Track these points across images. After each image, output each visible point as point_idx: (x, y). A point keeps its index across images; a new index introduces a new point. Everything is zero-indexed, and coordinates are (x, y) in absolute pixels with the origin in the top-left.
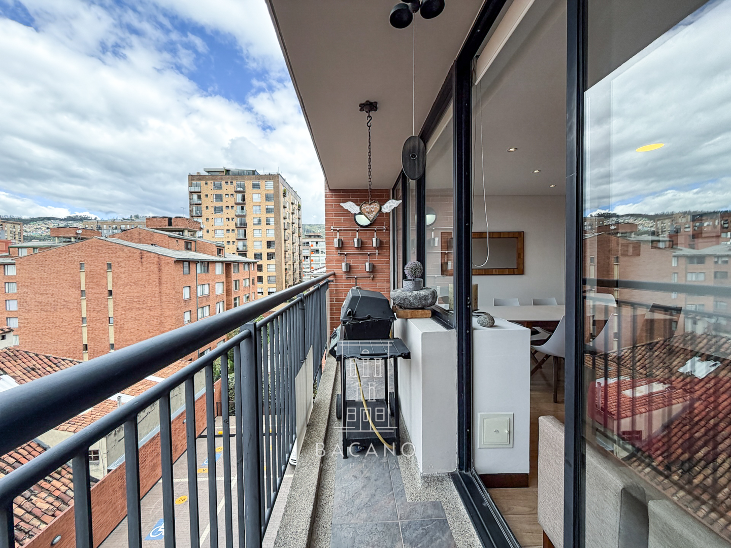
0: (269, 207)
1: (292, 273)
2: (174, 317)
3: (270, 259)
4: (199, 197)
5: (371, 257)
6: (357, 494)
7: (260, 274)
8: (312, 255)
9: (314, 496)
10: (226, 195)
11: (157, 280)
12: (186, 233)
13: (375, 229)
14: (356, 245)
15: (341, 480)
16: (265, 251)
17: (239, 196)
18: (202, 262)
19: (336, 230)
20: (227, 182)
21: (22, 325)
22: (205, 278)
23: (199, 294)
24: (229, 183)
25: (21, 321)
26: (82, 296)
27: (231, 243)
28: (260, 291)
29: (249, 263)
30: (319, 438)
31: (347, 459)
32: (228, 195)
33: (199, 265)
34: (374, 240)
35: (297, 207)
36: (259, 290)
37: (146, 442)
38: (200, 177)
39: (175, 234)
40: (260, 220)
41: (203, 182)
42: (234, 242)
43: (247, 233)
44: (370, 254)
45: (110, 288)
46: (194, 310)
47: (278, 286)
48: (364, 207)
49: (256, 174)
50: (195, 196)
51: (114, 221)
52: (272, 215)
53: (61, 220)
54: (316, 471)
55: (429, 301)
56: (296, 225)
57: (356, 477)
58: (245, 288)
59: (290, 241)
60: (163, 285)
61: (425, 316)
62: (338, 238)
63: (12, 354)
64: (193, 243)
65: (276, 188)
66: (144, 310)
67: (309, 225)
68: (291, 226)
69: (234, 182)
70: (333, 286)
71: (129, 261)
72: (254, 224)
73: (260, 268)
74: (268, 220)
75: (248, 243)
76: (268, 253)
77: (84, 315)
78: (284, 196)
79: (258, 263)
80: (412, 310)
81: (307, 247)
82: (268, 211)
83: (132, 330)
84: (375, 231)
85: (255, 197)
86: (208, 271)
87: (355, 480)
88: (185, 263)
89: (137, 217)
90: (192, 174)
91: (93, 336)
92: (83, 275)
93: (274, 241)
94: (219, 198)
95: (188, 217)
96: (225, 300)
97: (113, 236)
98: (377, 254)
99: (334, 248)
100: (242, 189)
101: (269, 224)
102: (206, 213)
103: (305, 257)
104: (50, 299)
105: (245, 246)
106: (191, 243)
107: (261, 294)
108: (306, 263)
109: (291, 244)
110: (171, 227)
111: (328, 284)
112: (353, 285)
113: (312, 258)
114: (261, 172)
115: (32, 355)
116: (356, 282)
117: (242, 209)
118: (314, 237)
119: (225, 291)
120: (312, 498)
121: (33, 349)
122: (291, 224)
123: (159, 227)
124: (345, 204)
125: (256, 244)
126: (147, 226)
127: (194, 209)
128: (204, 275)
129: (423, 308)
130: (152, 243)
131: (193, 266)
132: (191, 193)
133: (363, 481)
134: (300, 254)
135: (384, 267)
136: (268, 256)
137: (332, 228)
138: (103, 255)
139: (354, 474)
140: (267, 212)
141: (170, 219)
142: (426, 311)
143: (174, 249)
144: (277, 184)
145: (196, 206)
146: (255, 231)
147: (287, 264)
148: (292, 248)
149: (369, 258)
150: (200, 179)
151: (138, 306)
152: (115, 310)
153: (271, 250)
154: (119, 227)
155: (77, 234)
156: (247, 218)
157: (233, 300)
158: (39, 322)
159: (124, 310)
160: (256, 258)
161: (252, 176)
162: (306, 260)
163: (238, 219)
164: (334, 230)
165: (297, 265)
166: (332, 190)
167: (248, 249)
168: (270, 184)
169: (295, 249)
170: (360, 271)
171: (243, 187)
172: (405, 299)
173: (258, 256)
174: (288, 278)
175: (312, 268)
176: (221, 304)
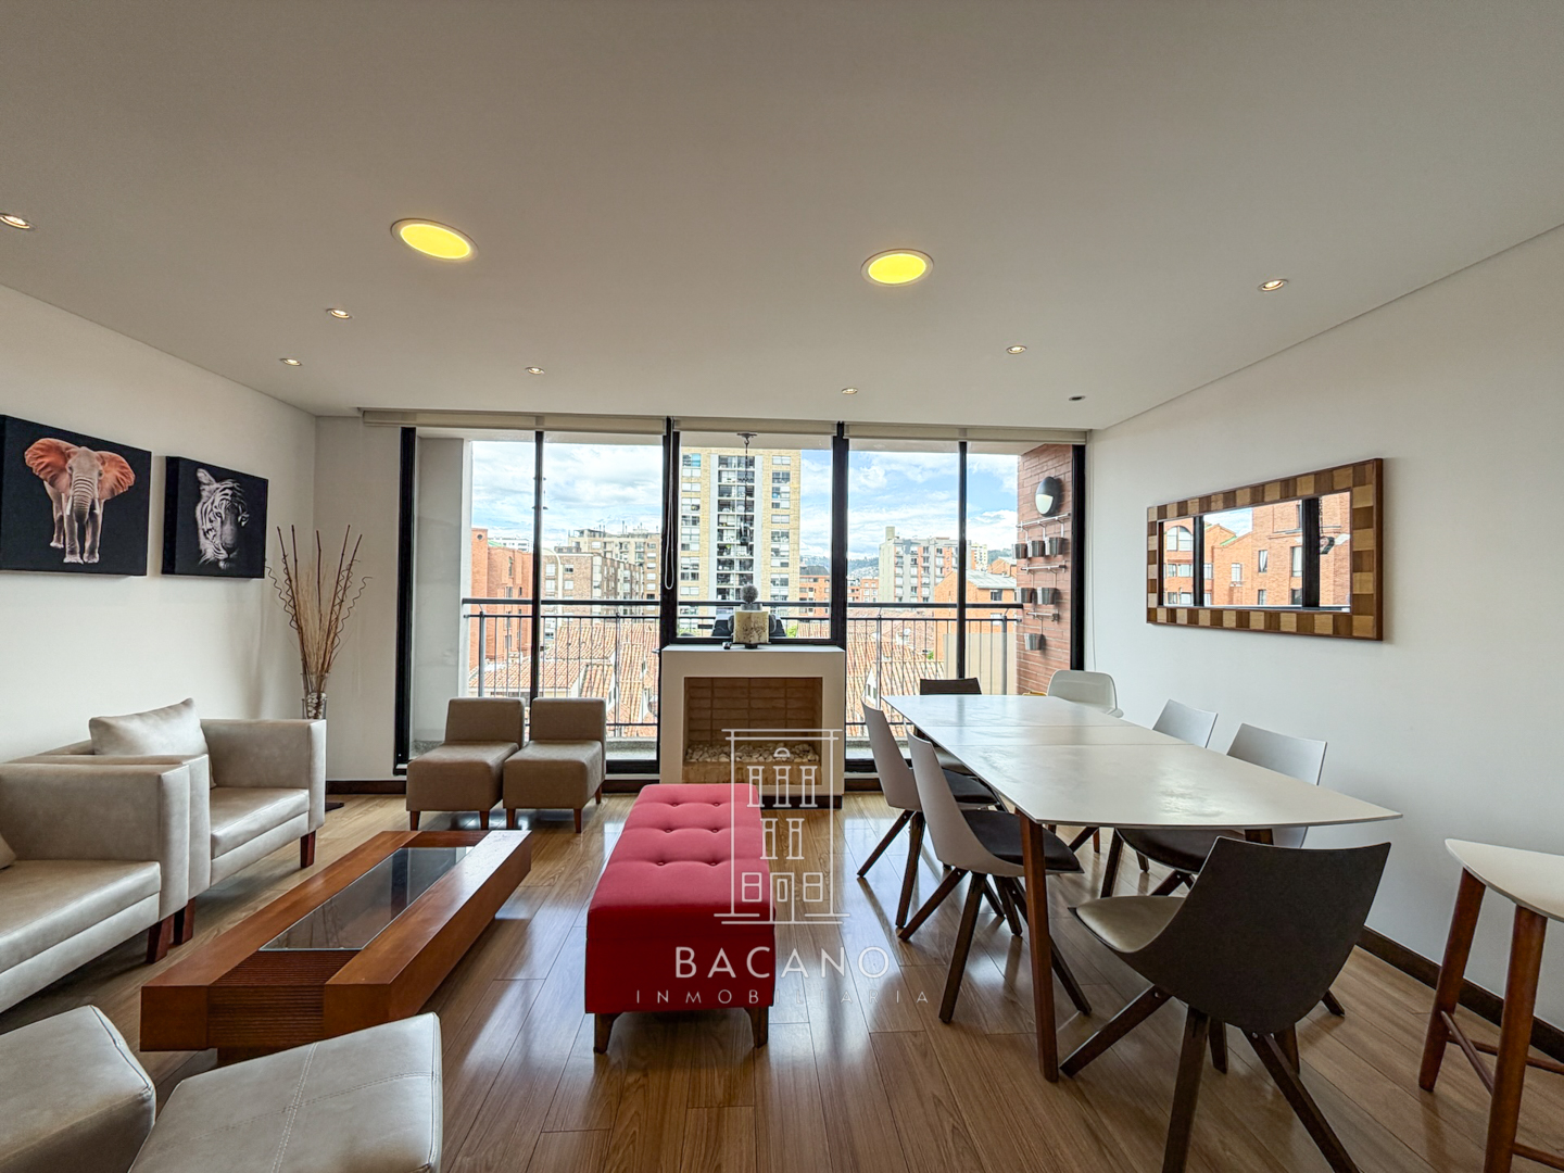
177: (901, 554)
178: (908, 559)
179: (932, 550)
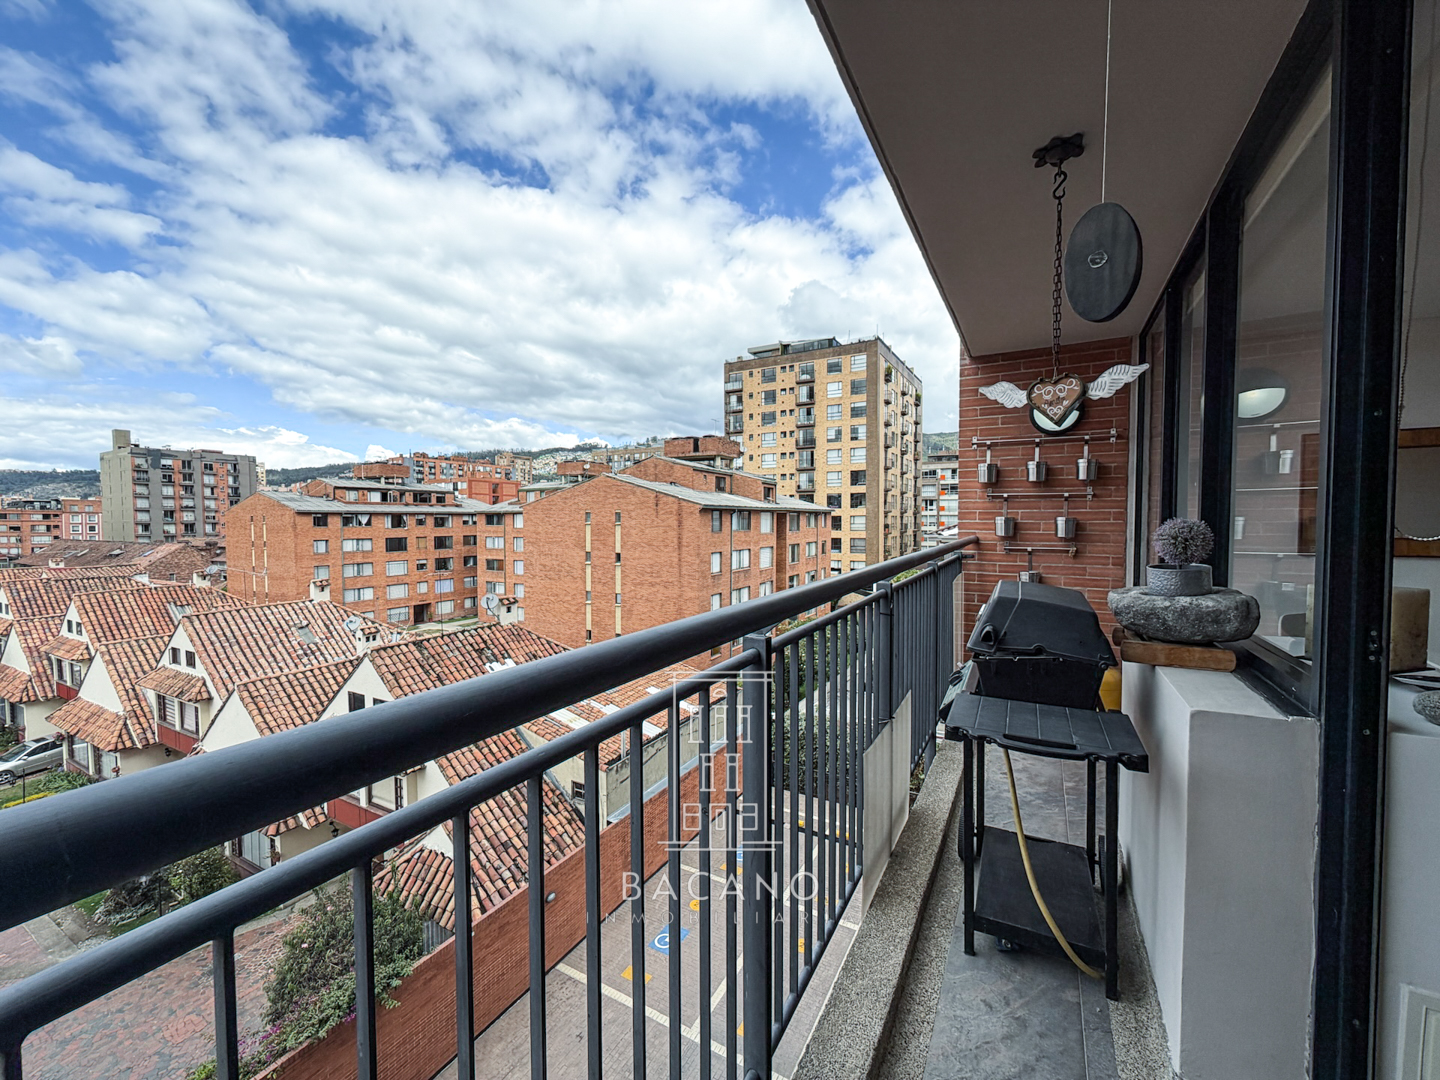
0: (857, 405)
1: (898, 535)
2: (697, 602)
3: (856, 506)
4: (740, 400)
5: (1072, 504)
6: (986, 1047)
7: (835, 534)
8: (941, 498)
9: (887, 1008)
10: (782, 390)
11: (675, 540)
12: (718, 462)
13: (1087, 437)
14: (1033, 477)
15: (954, 997)
16: (846, 490)
17: (804, 390)
18: (741, 511)
19: (984, 445)
20: (784, 368)
21: (527, 595)
22: (743, 539)
23: (734, 566)
24: (788, 368)
25: (527, 590)
26: (587, 560)
27: (788, 476)
28: (836, 567)
29: (816, 514)
30: (913, 889)
31: (972, 957)
32: (784, 390)
33: (735, 516)
34: (1082, 464)
35: (912, 401)
36: (834, 565)
37: (653, 795)
38: (741, 365)
39: (702, 465)
40: (839, 433)
41: (746, 373)
42: (792, 475)
43: (815, 457)
44: (1070, 496)
45: (618, 550)
46: (726, 593)
47: (869, 558)
48: (1039, 389)
49: (834, 343)
50: (734, 399)
51: (626, 448)
52: (863, 420)
53: (569, 450)
54: (898, 957)
55: (1229, 628)
56: (910, 438)
57: (991, 1007)
58: (809, 558)
59: (896, 471)
60: (684, 549)
61: (1213, 666)
62: (988, 462)
63: (516, 633)
64: (728, 479)
65: (872, 366)
66: (658, 586)
67: (939, 435)
68: (899, 439)
69: (797, 365)
70: (972, 567)
71: (641, 509)
72: (829, 441)
73: (837, 523)
74: (854, 430)
75: (818, 476)
76: (852, 495)
77: (589, 589)
78: (888, 380)
79: (833, 514)
80: (1172, 646)
81: (932, 481)
82: (856, 412)
83: (643, 617)
84: (1087, 442)
85: (832, 389)
86: (749, 527)
87: (987, 1013)
88: (715, 513)
89: (655, 440)
90: (730, 361)
91: (598, 619)
92: (588, 529)
93: (865, 471)
94: (771, 397)
95: (721, 434)
96: (774, 579)
97: (623, 472)
98: (1090, 497)
99: (979, 485)
100: (808, 377)
101: (856, 438)
102: (750, 426)
103: (926, 501)
104: (554, 562)
105: (811, 481)
106: (724, 478)
107: (836, 573)
108: (929, 513)
109: (899, 475)
110: (697, 454)
111: (961, 564)
112: (1024, 569)
113: (942, 504)
114: (843, 340)
115: (534, 637)
116: (1030, 562)
117: (809, 413)
118: (949, 460)
119: (775, 564)
120: (882, 1010)
121: (536, 629)
122: (899, 435)
123: (680, 455)
124: (991, 388)
125: (832, 476)
126: (666, 454)
127: (732, 421)
128: (742, 534)
129: (1208, 644)
130: (671, 480)
131: (726, 518)
132: (728, 393)
133: (1006, 1023)
134: (915, 496)
135: (1108, 528)
136: (852, 499)
137: (975, 441)
138: (611, 501)
139: (989, 997)
140: (852, 416)
141: (696, 440)
142: (1219, 654)
143: (701, 490)
144: (874, 359)
145: (734, 416)
146: (830, 454)
147: (890, 515)
148: (899, 482)
149: (1065, 507)
150: (741, 368)
151: (651, 579)
152: (623, 584)
153: (860, 489)
154: (632, 458)
155: (584, 470)
156: (816, 430)
157: (787, 580)
158: (542, 593)
159: (635, 585)
160: (830, 503)
161: (828, 350)
162: (929, 507)
163: (801, 432)
164: (979, 445)
165: (909, 518)
166: (974, 359)
167: (817, 487)
168: (861, 361)
169: (907, 485)
170: (1043, 537)
171: (812, 372)
172: (1151, 614)
173: (834, 500)
174: (889, 543)
175: (943, 524)
176: (768, 586)
177: (145, 466)
178: (156, 475)
179: (197, 466)
